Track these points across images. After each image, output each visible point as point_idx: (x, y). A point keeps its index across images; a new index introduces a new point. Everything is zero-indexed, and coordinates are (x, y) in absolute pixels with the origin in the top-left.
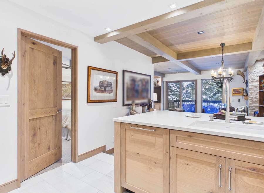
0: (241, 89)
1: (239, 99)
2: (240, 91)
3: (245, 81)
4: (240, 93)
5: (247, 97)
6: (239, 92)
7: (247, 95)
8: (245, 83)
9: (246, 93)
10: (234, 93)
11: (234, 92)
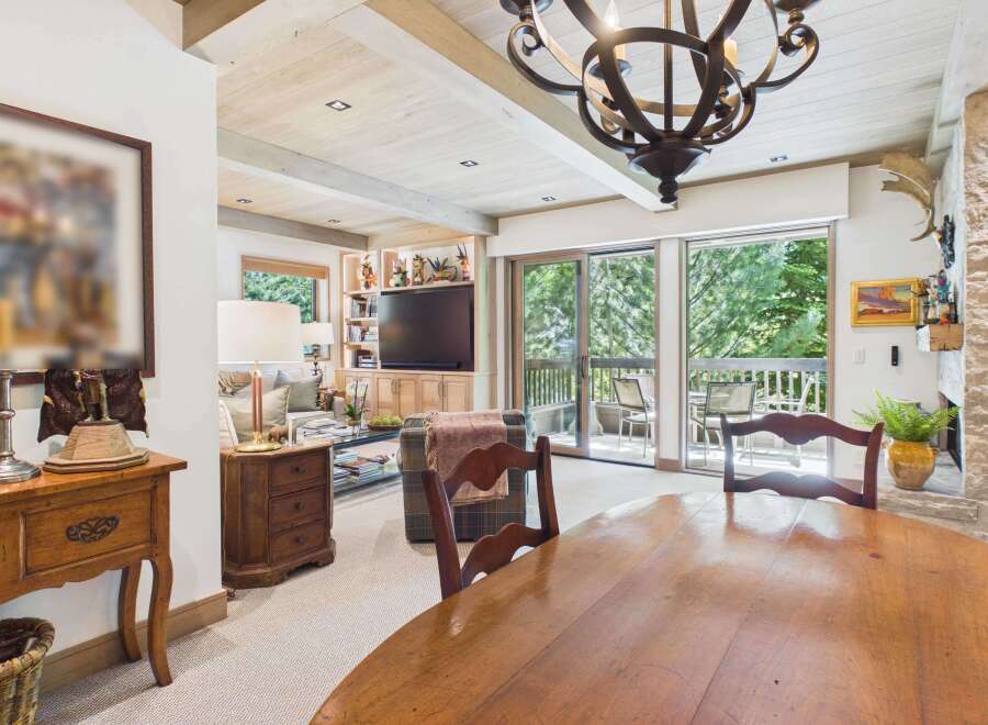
0: (907, 288)
1: (895, 350)
2: (901, 297)
3: (939, 223)
4: (900, 309)
5: (954, 327)
6: (896, 303)
7: (952, 318)
8: (935, 236)
9: (945, 301)
10: (861, 314)
11: (863, 306)
